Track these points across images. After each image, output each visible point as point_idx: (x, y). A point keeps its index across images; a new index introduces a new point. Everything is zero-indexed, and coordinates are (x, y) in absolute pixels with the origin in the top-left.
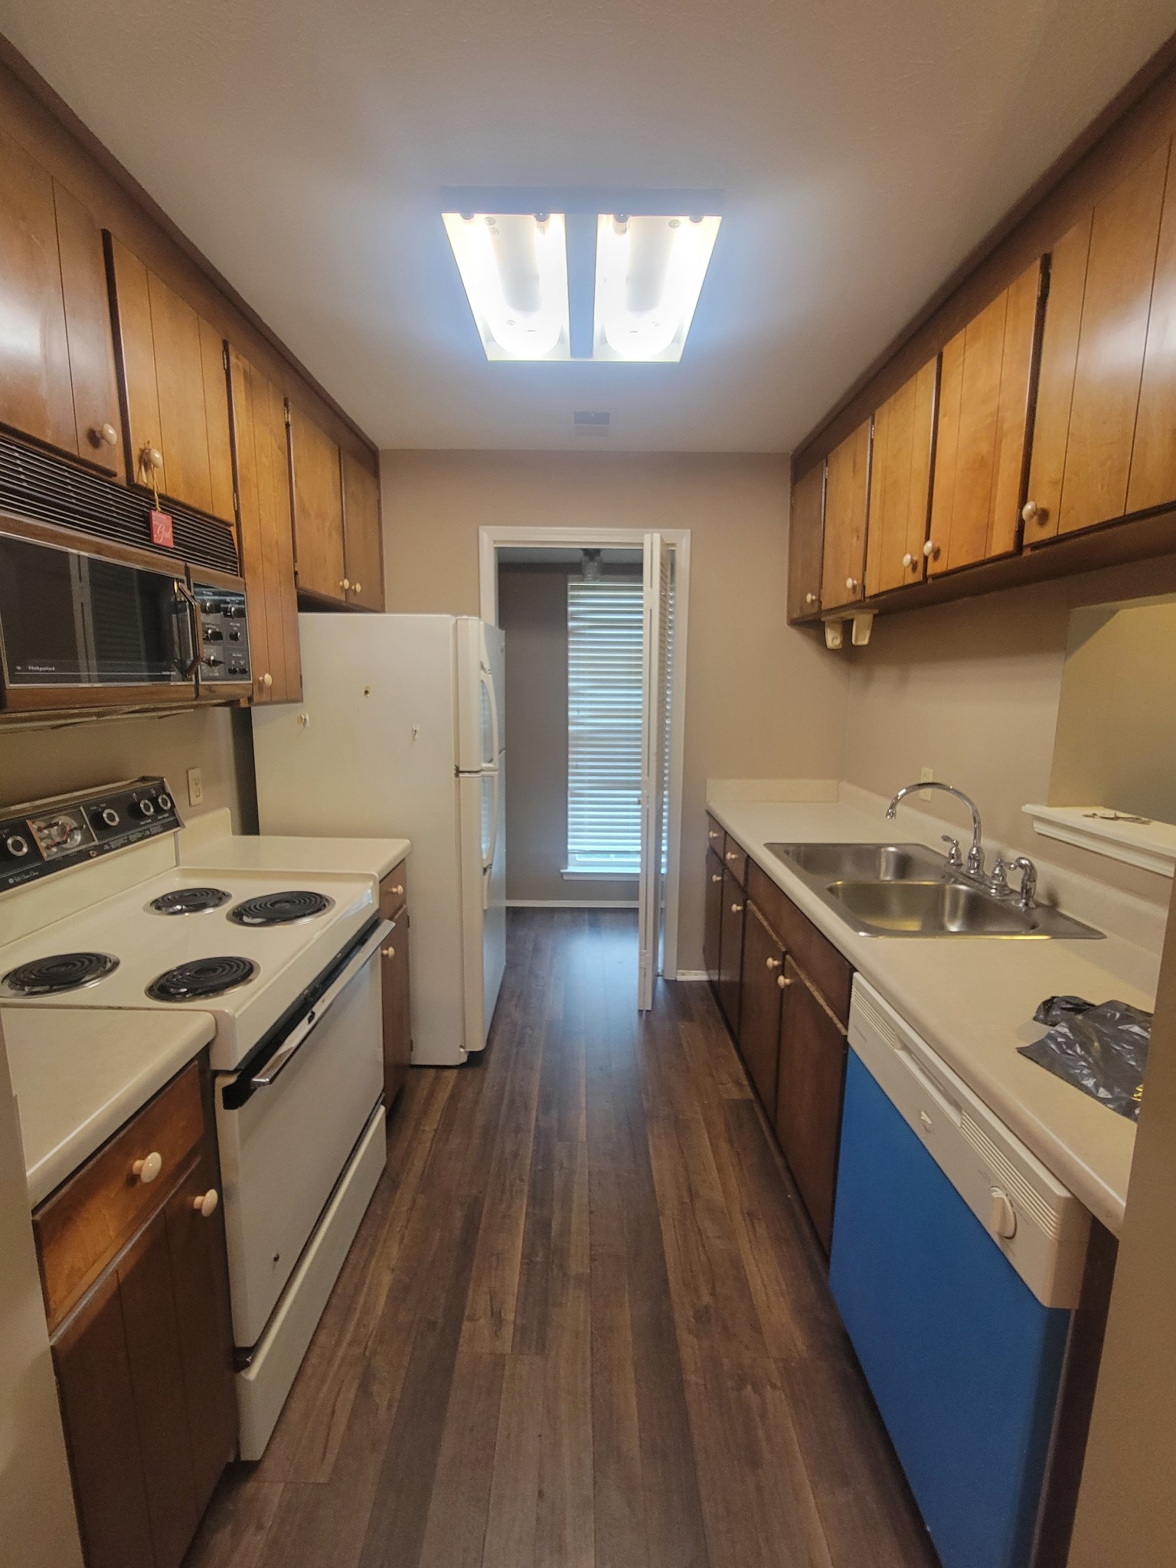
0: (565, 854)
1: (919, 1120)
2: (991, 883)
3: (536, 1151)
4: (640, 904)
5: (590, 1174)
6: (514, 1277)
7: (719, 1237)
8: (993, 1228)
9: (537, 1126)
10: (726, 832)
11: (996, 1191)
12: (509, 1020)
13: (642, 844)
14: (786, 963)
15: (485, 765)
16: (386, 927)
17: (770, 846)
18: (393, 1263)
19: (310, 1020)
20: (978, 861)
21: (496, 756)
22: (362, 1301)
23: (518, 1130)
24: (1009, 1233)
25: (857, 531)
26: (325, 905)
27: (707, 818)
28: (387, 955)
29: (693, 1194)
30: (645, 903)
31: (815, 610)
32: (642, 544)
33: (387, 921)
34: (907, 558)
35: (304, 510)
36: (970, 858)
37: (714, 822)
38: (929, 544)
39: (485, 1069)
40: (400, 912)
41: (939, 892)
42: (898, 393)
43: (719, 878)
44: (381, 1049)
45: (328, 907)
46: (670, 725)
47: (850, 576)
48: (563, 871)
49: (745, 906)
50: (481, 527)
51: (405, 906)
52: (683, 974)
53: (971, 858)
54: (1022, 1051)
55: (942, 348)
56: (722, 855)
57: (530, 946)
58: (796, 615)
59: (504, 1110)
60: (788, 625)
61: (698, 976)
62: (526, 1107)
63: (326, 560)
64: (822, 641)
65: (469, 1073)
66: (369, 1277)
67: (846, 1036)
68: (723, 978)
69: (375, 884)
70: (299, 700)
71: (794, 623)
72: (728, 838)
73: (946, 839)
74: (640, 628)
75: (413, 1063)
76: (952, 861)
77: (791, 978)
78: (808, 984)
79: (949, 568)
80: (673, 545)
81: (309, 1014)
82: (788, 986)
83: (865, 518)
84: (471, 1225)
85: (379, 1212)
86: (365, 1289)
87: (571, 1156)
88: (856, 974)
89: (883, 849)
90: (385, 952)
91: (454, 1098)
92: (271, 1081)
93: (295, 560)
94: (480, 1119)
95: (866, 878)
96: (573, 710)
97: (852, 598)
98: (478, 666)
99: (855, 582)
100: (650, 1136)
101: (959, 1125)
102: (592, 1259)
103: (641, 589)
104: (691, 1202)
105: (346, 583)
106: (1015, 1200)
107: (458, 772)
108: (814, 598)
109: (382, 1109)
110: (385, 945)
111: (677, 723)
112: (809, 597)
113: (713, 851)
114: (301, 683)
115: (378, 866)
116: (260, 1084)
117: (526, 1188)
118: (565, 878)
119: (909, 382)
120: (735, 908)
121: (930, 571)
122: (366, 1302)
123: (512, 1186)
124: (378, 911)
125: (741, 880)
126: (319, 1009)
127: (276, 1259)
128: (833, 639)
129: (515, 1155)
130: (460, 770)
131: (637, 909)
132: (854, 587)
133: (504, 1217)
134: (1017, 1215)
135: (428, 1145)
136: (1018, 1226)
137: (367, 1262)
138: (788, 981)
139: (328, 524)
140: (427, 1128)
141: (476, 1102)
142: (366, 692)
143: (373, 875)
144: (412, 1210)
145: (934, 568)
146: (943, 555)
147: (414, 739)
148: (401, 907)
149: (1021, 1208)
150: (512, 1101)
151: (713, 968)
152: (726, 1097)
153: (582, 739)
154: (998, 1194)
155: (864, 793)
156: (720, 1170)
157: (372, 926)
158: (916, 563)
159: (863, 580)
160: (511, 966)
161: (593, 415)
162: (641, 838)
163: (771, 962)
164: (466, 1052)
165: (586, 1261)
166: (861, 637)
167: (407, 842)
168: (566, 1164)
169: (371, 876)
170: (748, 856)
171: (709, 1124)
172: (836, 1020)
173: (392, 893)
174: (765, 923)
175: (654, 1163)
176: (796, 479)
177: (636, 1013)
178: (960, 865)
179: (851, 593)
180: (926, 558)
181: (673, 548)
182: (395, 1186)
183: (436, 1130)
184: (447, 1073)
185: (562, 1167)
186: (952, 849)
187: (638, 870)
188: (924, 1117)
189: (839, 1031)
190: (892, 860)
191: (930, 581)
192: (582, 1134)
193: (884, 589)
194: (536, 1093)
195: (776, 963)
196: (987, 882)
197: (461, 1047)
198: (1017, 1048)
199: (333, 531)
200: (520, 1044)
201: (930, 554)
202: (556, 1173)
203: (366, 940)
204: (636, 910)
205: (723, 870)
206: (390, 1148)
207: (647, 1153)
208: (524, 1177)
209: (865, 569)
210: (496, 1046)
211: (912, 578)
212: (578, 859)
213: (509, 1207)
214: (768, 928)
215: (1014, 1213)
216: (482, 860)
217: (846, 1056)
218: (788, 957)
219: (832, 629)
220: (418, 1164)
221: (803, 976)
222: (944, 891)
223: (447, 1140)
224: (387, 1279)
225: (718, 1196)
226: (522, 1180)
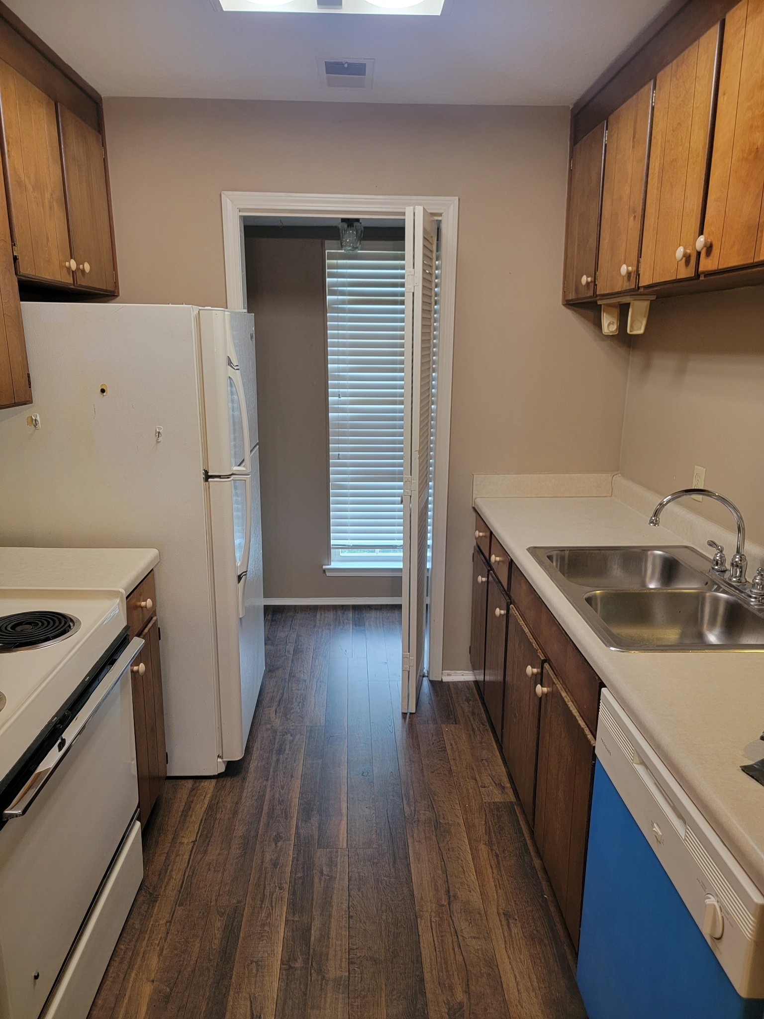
0: (327, 548)
1: (652, 831)
2: (751, 591)
3: (296, 859)
4: (403, 601)
5: (349, 881)
6: (273, 983)
7: (475, 938)
8: (706, 931)
9: (297, 834)
10: (491, 533)
11: (710, 898)
12: (269, 726)
13: (404, 539)
14: (544, 671)
15: (236, 468)
16: (136, 644)
17: (533, 551)
18: (153, 975)
19: (60, 749)
20: (741, 568)
21: (248, 456)
22: (123, 1011)
23: (278, 838)
24: (718, 935)
25: (634, 212)
26: (69, 626)
27: (474, 514)
28: (138, 671)
29: (451, 897)
30: (408, 599)
31: (590, 293)
32: (404, 214)
33: (136, 638)
34: (680, 252)
35: (20, 185)
36: (732, 564)
37: (481, 522)
38: (702, 239)
39: (244, 779)
40: (150, 625)
41: (698, 599)
42: (680, 58)
43: (484, 579)
44: (134, 762)
45: (73, 629)
46: (436, 411)
47: (625, 263)
48: (324, 567)
49: (508, 610)
50: (225, 194)
51: (155, 618)
52: (449, 675)
53: (734, 565)
54: (746, 769)
55: (725, 16)
56: (487, 557)
57: (291, 648)
58: (572, 296)
59: (263, 820)
60: (563, 305)
61: (465, 676)
62: (286, 816)
63: (48, 239)
64: (598, 325)
65: (228, 782)
66: (129, 989)
67: (594, 748)
68: (487, 678)
69: (121, 600)
70: (28, 401)
71: (569, 304)
72: (493, 540)
73: (712, 544)
74: (402, 303)
75: (168, 775)
76: (716, 567)
77: (548, 686)
78: (564, 694)
79: (720, 267)
80: (440, 215)
81: (59, 741)
82: (546, 695)
83: (642, 196)
84: (231, 932)
85: (137, 926)
86: (126, 1001)
87: (332, 863)
88: (603, 689)
89: (649, 552)
90: (135, 668)
91: (212, 808)
92: (24, 812)
93: (13, 244)
94: (240, 830)
95: (629, 585)
96: (334, 395)
97: (627, 286)
98: (225, 361)
99: (630, 268)
100: (410, 841)
101: (684, 838)
102: (350, 962)
103: (402, 258)
104: (449, 904)
105: (73, 264)
106: (724, 907)
107: (207, 477)
108: (589, 279)
109: (138, 824)
110: (136, 661)
111: (442, 408)
112: (584, 279)
113: (479, 550)
114: (30, 384)
115: (124, 582)
116: (12, 816)
117: (286, 895)
118: (328, 574)
119: (691, 48)
120: (498, 612)
121: (701, 269)
122: (127, 1012)
123: (272, 894)
124: (127, 628)
125: (505, 583)
126: (69, 734)
127: (36, 977)
128: (609, 324)
129: (275, 864)
130: (209, 474)
131: (401, 605)
132: (629, 274)
133: (263, 925)
134: (725, 919)
135: (186, 857)
136: (725, 928)
137: (127, 974)
138: (545, 690)
139: (47, 195)
140: (185, 841)
141: (235, 813)
142: (103, 391)
143: (119, 592)
144: (170, 922)
145: (707, 265)
146: (715, 251)
147: (158, 442)
148: (151, 618)
149: (728, 913)
150: (272, 809)
151: (479, 669)
152: (487, 799)
153: (344, 427)
154: (711, 900)
155: (638, 489)
156: (478, 872)
157: (121, 643)
158: (690, 256)
159: (638, 267)
160: (271, 670)
161: (346, 66)
162: (404, 532)
163: (530, 670)
164: (224, 762)
165: (345, 965)
166: (637, 326)
167: (154, 552)
168: (326, 870)
169: (115, 594)
170: (512, 560)
171: (469, 827)
172: (587, 731)
173: (142, 607)
174: (526, 630)
175: (413, 866)
176: (575, 139)
177: (400, 716)
178: (724, 571)
179: (626, 279)
180: (699, 253)
181: (440, 218)
182: (153, 899)
183: (194, 842)
184: (206, 783)
185: (321, 872)
186: (717, 554)
187: (400, 565)
188: (656, 829)
189: (589, 741)
190: (659, 564)
191: (702, 278)
192: (343, 842)
193: (657, 280)
194: (296, 801)
195: (535, 670)
196: (747, 591)
197: (218, 756)
198: (741, 767)
199: (55, 204)
200: (280, 751)
201: (702, 249)
202: (316, 880)
203: (116, 660)
204: (399, 607)
205: (489, 571)
206: (147, 862)
207: (407, 857)
208: (284, 885)
209: (640, 255)
210: (256, 754)
211: (685, 273)
212: (341, 554)
213: (269, 915)
214: (529, 635)
215: (723, 917)
216: (236, 567)
217: (594, 765)
218: (546, 666)
219: (607, 313)
220: (177, 876)
221: (559, 686)
222: (704, 599)
223: (205, 852)
224: (147, 990)
225: (476, 898)
226: (281, 888)
